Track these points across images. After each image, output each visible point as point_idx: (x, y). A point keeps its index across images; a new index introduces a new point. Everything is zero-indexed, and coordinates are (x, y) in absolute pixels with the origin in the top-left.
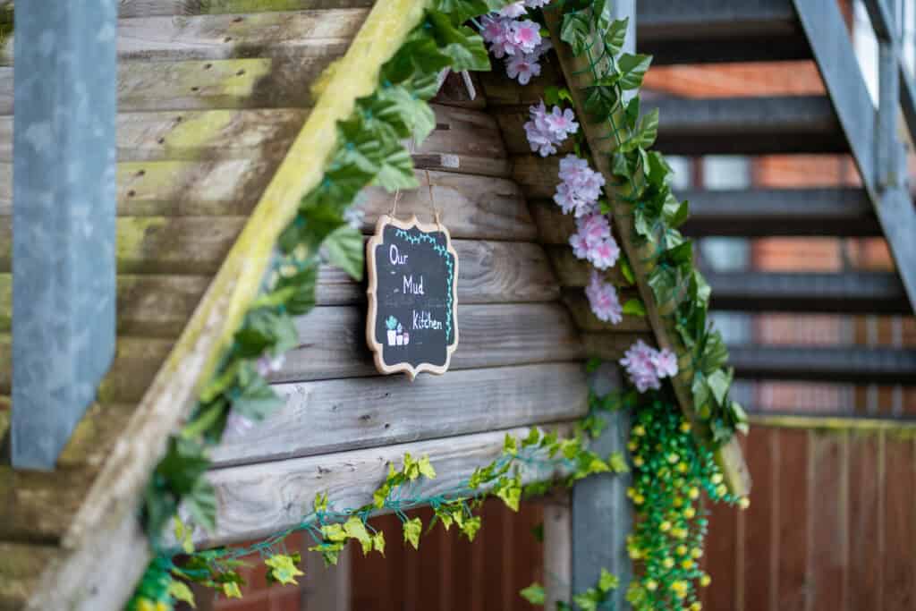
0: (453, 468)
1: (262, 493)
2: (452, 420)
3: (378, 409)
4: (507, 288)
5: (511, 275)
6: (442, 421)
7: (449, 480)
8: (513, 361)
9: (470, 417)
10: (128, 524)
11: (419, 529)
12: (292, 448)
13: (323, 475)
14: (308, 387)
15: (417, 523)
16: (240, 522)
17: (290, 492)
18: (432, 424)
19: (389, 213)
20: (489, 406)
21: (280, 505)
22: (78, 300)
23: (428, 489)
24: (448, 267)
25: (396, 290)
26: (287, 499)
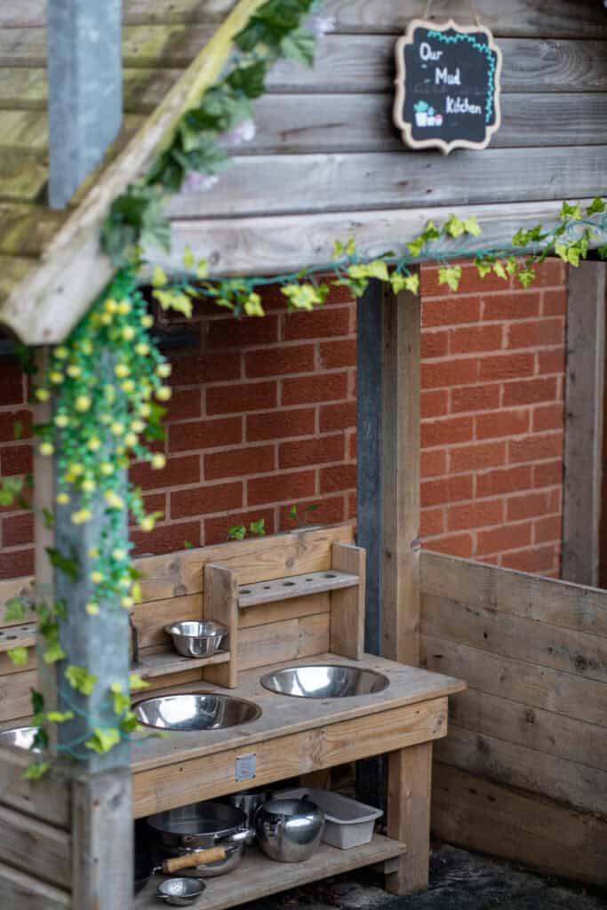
0: (508, 228)
1: (289, 238)
2: (508, 188)
3: (418, 177)
4: (576, 79)
5: (582, 68)
6: (496, 189)
7: (503, 237)
8: (587, 141)
9: (527, 187)
10: (91, 245)
11: (459, 275)
12: (321, 205)
13: (355, 227)
14: (339, 158)
15: (457, 271)
16: (264, 258)
17: (320, 239)
18: (482, 191)
19: (419, 17)
20: (552, 179)
21: (307, 247)
22: (88, 87)
23: (477, 243)
24: (490, 62)
25: (427, 81)
26: (316, 244)
